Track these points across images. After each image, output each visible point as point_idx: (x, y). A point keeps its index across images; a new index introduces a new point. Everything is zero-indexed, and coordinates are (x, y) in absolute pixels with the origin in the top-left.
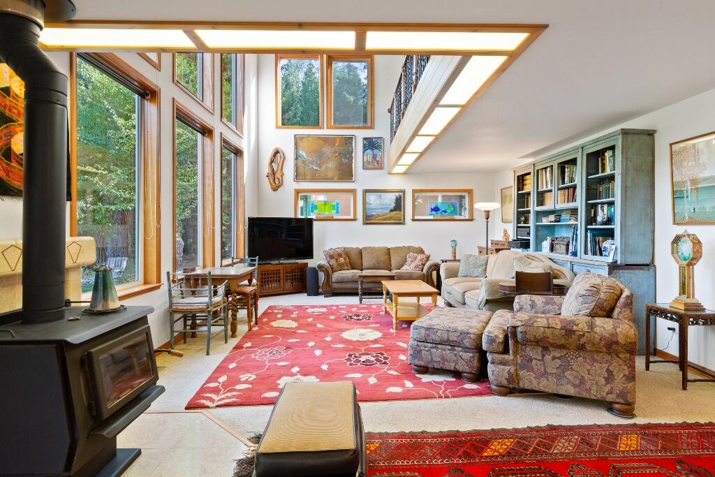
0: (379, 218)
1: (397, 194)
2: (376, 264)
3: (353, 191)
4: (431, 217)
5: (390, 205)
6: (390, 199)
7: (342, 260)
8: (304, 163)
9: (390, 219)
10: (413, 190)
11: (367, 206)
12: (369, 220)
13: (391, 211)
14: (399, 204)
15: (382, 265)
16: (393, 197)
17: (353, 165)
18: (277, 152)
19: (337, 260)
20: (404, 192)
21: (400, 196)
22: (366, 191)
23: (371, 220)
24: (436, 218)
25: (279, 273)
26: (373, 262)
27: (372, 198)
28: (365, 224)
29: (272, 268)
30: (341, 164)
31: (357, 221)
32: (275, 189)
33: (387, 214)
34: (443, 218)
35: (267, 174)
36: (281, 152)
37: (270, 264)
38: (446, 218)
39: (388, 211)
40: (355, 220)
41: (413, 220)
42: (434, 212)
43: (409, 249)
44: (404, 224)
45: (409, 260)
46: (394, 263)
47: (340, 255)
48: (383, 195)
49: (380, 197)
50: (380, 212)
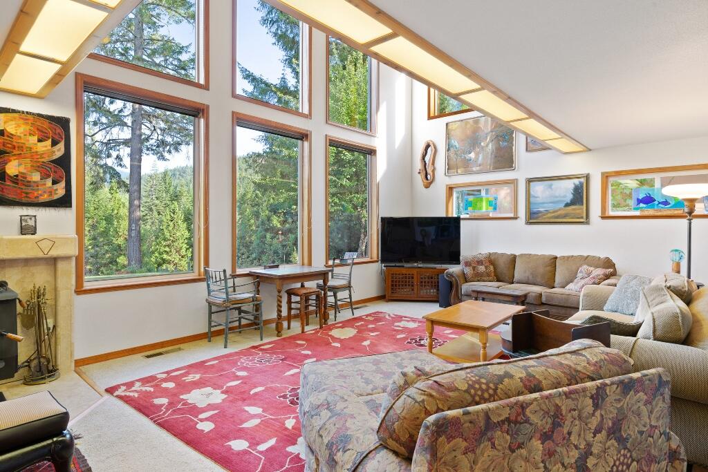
0: (549, 215)
1: (577, 181)
2: (531, 277)
3: (513, 183)
4: (637, 213)
5: (565, 196)
6: (565, 189)
7: (482, 268)
8: (456, 154)
9: (565, 216)
10: (603, 174)
11: (532, 200)
12: (534, 218)
13: (567, 205)
14: (580, 196)
15: (539, 280)
16: (569, 185)
17: (514, 148)
18: (428, 146)
19: (474, 268)
20: (587, 177)
21: (581, 184)
22: (529, 181)
23: (537, 218)
24: (646, 213)
25: (413, 278)
26: (527, 275)
27: (538, 189)
28: (528, 223)
29: (404, 271)
30: (499, 149)
31: (518, 221)
32: (427, 187)
33: (560, 210)
34: (659, 214)
35: (418, 171)
36: (432, 145)
37: (403, 267)
38: (665, 213)
39: (562, 205)
40: (515, 218)
41: (603, 218)
42: (642, 205)
43: (586, 260)
44: (587, 223)
45: (579, 275)
46: (558, 278)
47: (480, 262)
48: (556, 184)
49: (550, 187)
50: (551, 207)
